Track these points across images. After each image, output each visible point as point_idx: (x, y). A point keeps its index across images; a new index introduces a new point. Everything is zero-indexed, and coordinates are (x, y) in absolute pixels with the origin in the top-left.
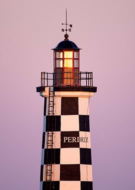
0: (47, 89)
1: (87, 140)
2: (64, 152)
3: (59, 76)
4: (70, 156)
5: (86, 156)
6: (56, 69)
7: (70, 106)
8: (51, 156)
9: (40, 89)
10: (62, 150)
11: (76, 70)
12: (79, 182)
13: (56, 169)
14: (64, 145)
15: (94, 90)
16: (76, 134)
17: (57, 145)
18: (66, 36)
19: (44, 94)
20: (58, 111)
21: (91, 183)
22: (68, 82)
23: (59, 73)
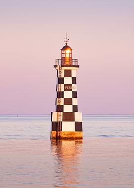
0: (58, 66)
1: (75, 88)
2: (65, 93)
3: (63, 61)
4: (68, 95)
5: (75, 95)
6: (62, 57)
7: (68, 74)
8: (60, 95)
9: (55, 66)
10: (65, 92)
11: (70, 58)
12: (72, 106)
13: (62, 100)
14: (65, 90)
15: (78, 66)
16: (71, 85)
17: (62, 90)
18: (66, 44)
19: (57, 68)
20: (63, 76)
21: (77, 106)
22: (67, 63)
23: (63, 59)
